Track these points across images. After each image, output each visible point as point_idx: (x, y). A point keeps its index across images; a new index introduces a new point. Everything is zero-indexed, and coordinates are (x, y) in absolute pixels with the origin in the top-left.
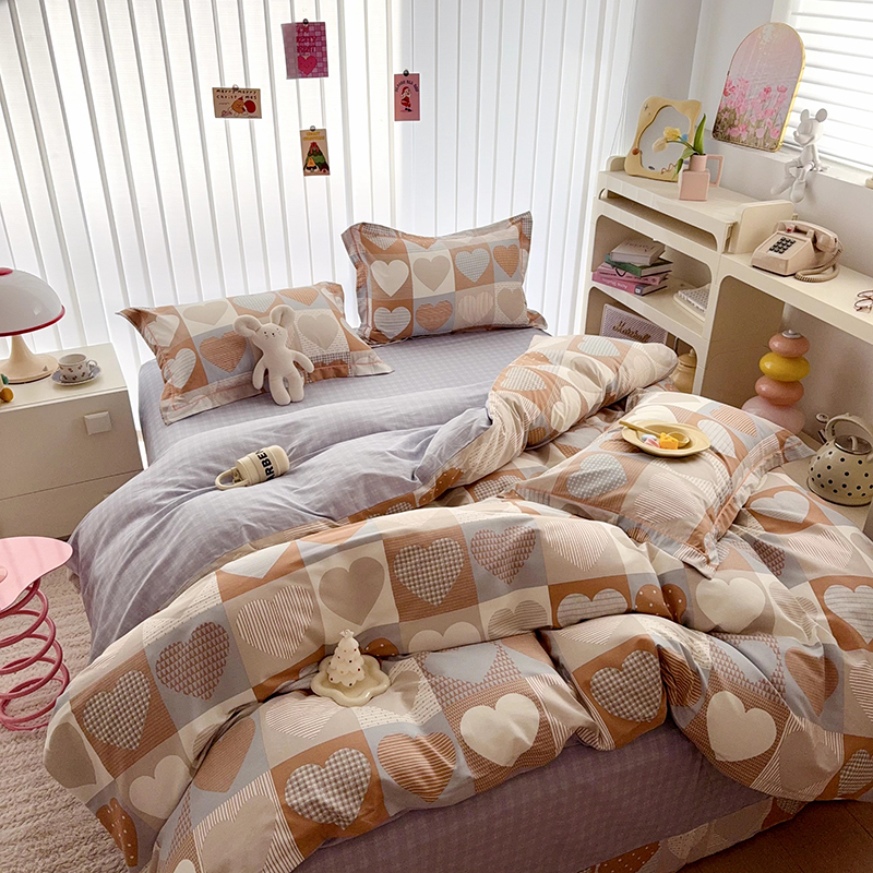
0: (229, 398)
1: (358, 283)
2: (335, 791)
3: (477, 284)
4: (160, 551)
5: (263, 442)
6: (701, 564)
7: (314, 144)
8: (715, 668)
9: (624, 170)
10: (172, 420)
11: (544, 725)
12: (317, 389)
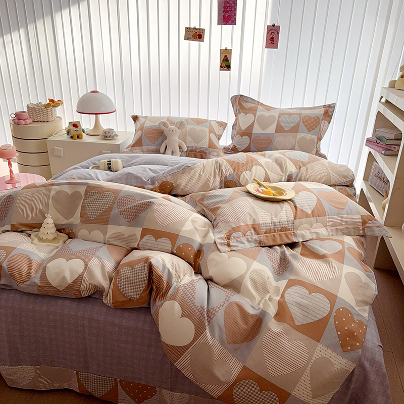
1: (234, 123)
3: (288, 132)
7: (226, 56)
9: (395, 87)
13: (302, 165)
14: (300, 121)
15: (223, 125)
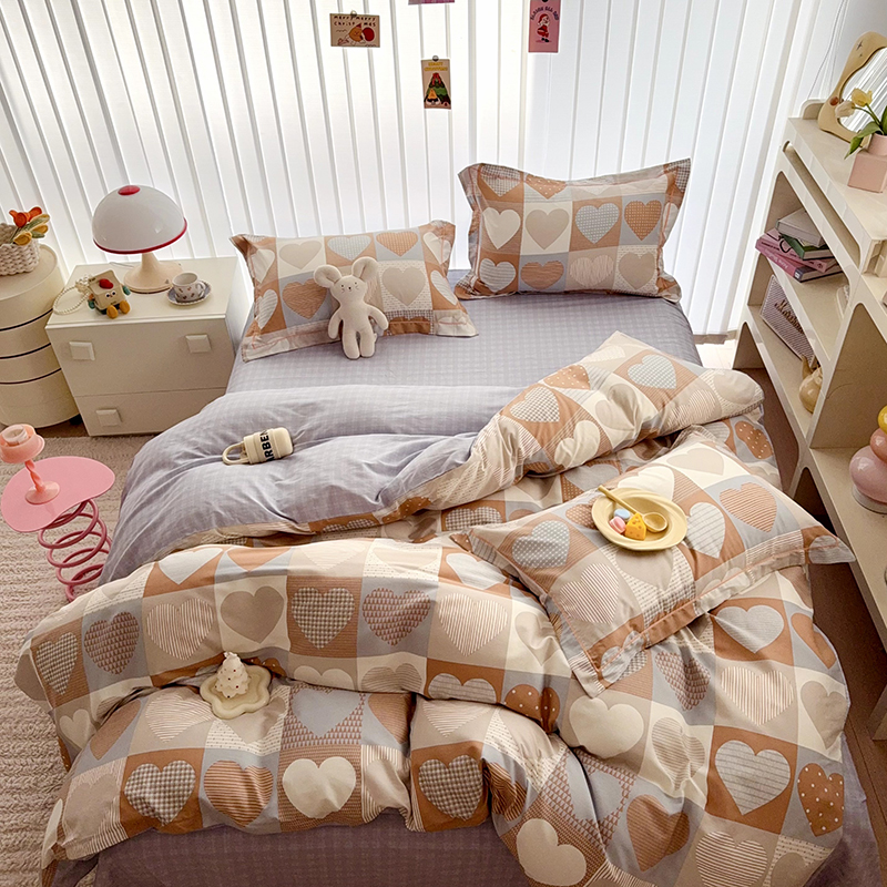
0: (306, 342)
1: (472, 226)
2: (162, 794)
3: (597, 246)
4: (156, 511)
5: (279, 419)
6: (588, 680)
7: (436, 75)
8: (544, 793)
9: (817, 118)
10: (249, 358)
11: (356, 795)
12: (392, 346)
13: (665, 397)
14: (620, 218)
15: (446, 232)
